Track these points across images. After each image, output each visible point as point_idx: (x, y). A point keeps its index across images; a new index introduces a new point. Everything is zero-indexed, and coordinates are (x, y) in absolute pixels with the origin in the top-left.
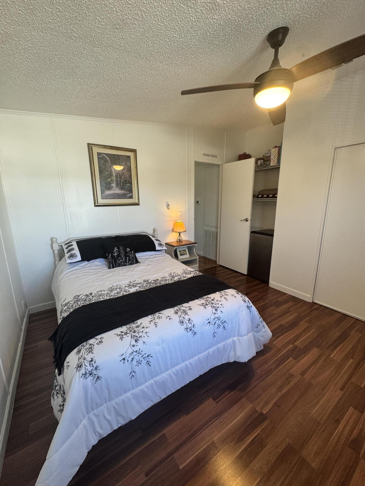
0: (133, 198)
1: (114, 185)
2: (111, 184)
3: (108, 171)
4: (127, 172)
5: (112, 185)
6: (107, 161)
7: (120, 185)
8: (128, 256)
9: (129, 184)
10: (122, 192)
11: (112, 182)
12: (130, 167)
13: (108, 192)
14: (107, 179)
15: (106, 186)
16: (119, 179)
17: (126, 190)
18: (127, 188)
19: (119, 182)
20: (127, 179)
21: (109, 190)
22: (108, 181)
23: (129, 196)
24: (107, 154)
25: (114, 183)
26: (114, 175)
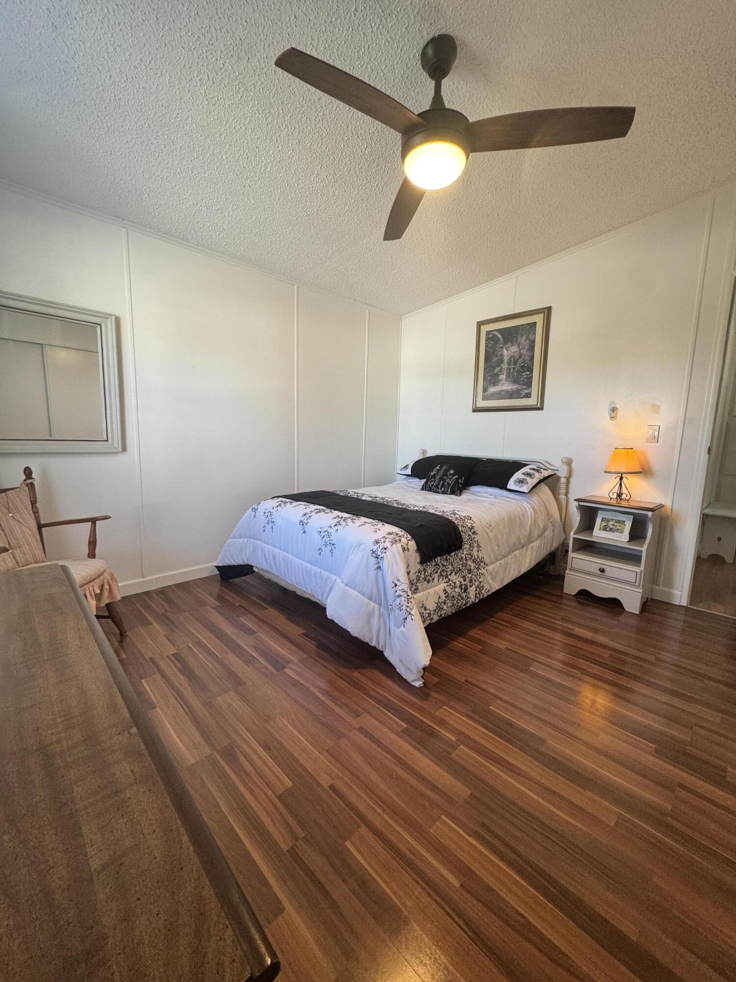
0: (530, 397)
1: (503, 377)
2: (498, 375)
3: (497, 356)
4: (527, 351)
5: (501, 377)
6: (499, 339)
7: (513, 377)
8: (444, 480)
9: (528, 373)
10: (515, 387)
11: (502, 372)
12: (534, 341)
13: (492, 390)
14: (495, 369)
15: (491, 378)
16: (512, 366)
17: (521, 383)
18: (524, 380)
19: (512, 371)
20: (527, 363)
21: (494, 386)
22: (495, 372)
23: (526, 393)
24: (499, 331)
25: (503, 374)
26: (506, 361)
